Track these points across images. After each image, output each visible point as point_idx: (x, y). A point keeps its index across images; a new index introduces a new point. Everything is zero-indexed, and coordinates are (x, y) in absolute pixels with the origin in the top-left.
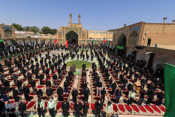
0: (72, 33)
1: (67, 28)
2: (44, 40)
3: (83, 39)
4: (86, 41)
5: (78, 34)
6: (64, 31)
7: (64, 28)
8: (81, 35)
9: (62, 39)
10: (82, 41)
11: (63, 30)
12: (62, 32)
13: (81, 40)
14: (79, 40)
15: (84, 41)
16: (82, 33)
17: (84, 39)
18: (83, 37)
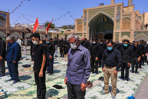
0: (104, 20)
1: (91, 11)
2: (58, 35)
3: (124, 31)
4: (132, 33)
5: (113, 19)
6: (87, 17)
7: (88, 12)
8: (121, 21)
9: (83, 32)
10: (123, 34)
11: (85, 16)
12: (83, 19)
13: (120, 31)
14: (115, 31)
15: (128, 34)
16: (121, 17)
17: (128, 30)
18: (124, 24)
